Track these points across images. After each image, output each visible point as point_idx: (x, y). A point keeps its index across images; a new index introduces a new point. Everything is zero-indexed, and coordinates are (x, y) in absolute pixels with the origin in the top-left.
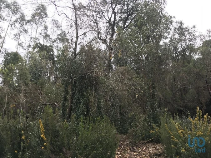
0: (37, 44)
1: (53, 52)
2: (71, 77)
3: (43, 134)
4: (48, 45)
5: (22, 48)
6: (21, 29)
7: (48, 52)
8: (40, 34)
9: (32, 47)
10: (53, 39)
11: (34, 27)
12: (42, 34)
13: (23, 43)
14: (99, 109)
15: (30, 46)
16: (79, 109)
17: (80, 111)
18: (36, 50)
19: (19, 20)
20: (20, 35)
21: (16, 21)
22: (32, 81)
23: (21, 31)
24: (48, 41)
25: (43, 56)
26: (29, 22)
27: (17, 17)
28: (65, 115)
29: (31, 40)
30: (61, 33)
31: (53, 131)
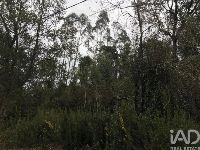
0: (102, 47)
1: (116, 52)
2: (140, 72)
3: (123, 126)
4: (112, 46)
5: (91, 52)
6: (89, 36)
7: (112, 53)
8: (104, 37)
9: (99, 50)
10: (115, 40)
11: (99, 32)
12: (106, 37)
13: (91, 47)
14: (172, 103)
15: (97, 50)
16: (152, 103)
17: (154, 105)
18: (102, 52)
19: (87, 29)
20: (89, 42)
21: (85, 30)
22: (102, 79)
23: (89, 38)
24: (112, 42)
25: (109, 56)
26: (94, 29)
27: (86, 27)
28: (138, 109)
29: (98, 44)
30: (121, 33)
31: (132, 124)
